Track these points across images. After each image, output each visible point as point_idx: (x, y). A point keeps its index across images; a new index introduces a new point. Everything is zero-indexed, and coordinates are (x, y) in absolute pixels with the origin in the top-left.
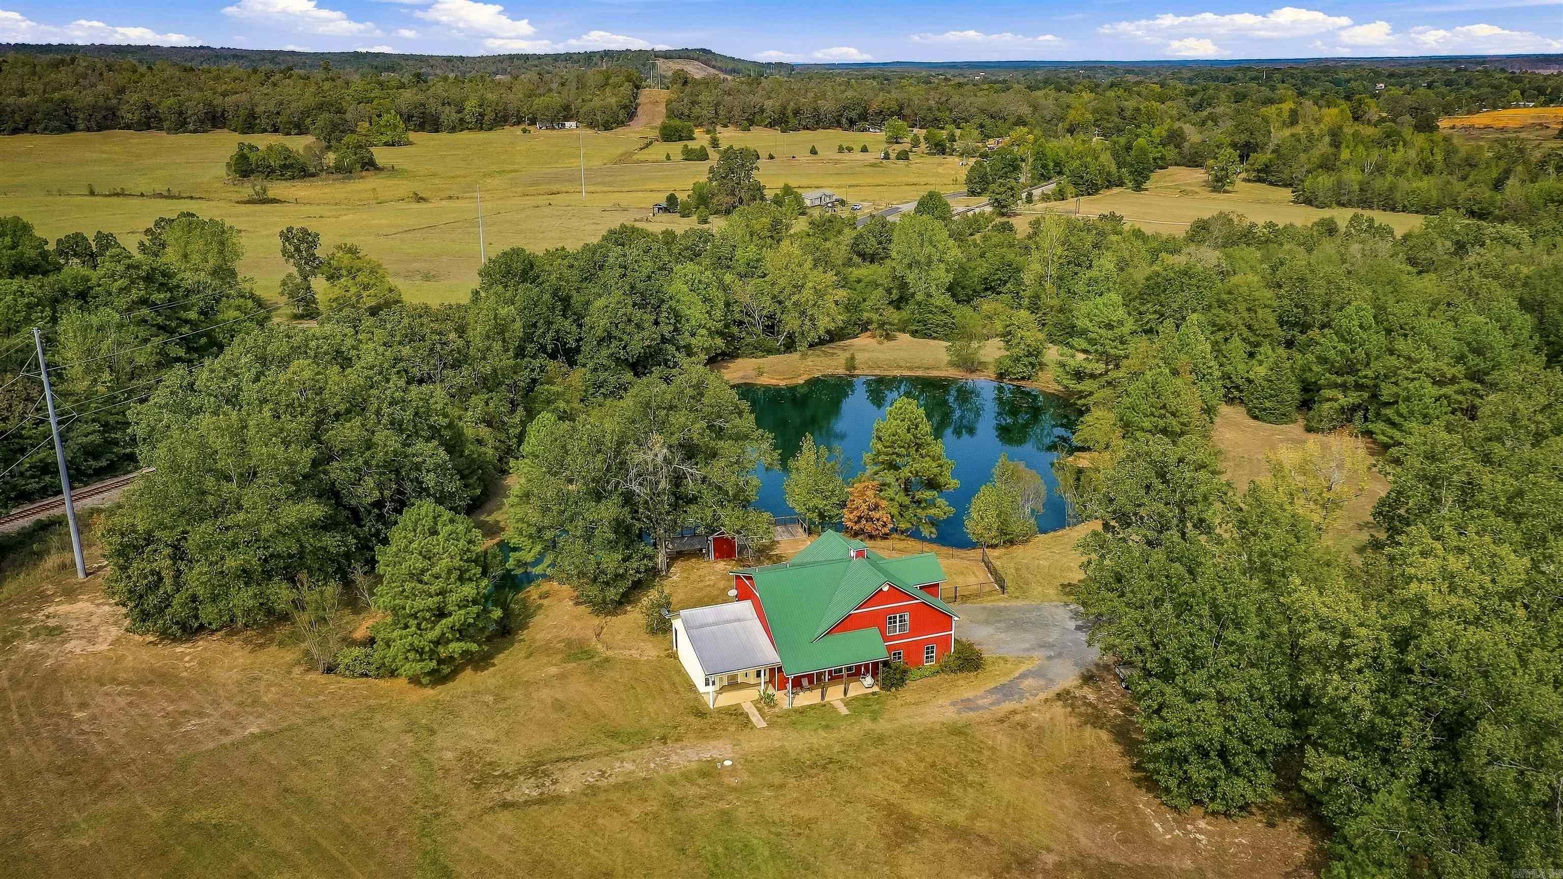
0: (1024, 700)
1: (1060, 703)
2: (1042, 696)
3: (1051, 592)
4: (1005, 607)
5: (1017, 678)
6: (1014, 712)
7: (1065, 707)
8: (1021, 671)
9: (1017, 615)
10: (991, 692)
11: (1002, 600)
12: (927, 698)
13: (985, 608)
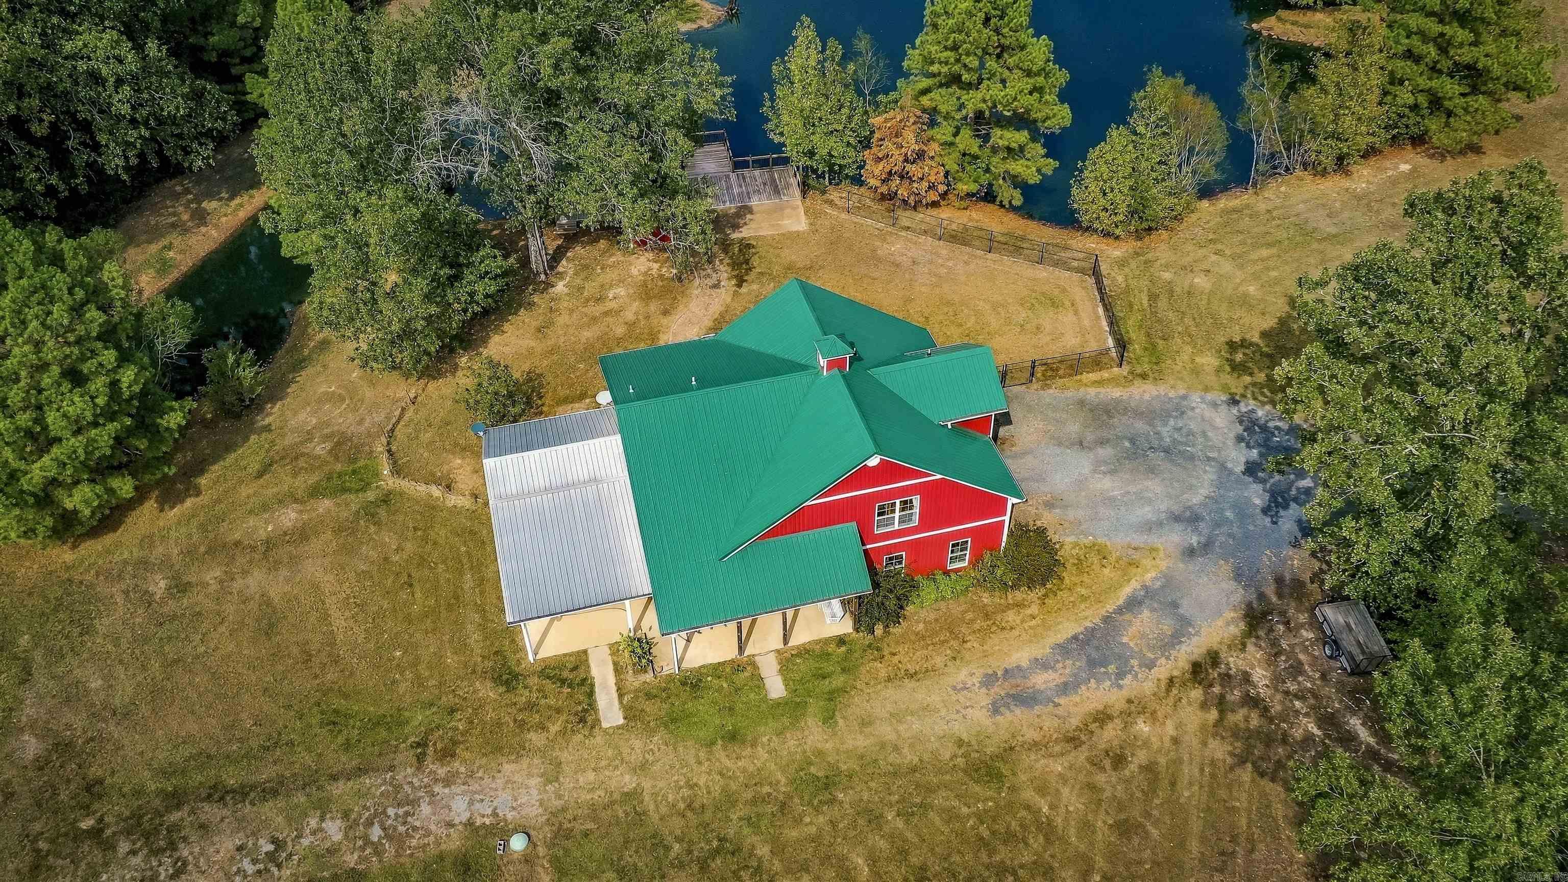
0: (1127, 681)
1: (1197, 694)
2: (1163, 670)
3: (1209, 361)
4: (1118, 401)
5: (1120, 611)
6: (1102, 717)
7: (1204, 706)
8: (1127, 591)
9: (1140, 426)
10: (1063, 649)
11: (1114, 381)
12: (939, 661)
13: (1081, 403)
